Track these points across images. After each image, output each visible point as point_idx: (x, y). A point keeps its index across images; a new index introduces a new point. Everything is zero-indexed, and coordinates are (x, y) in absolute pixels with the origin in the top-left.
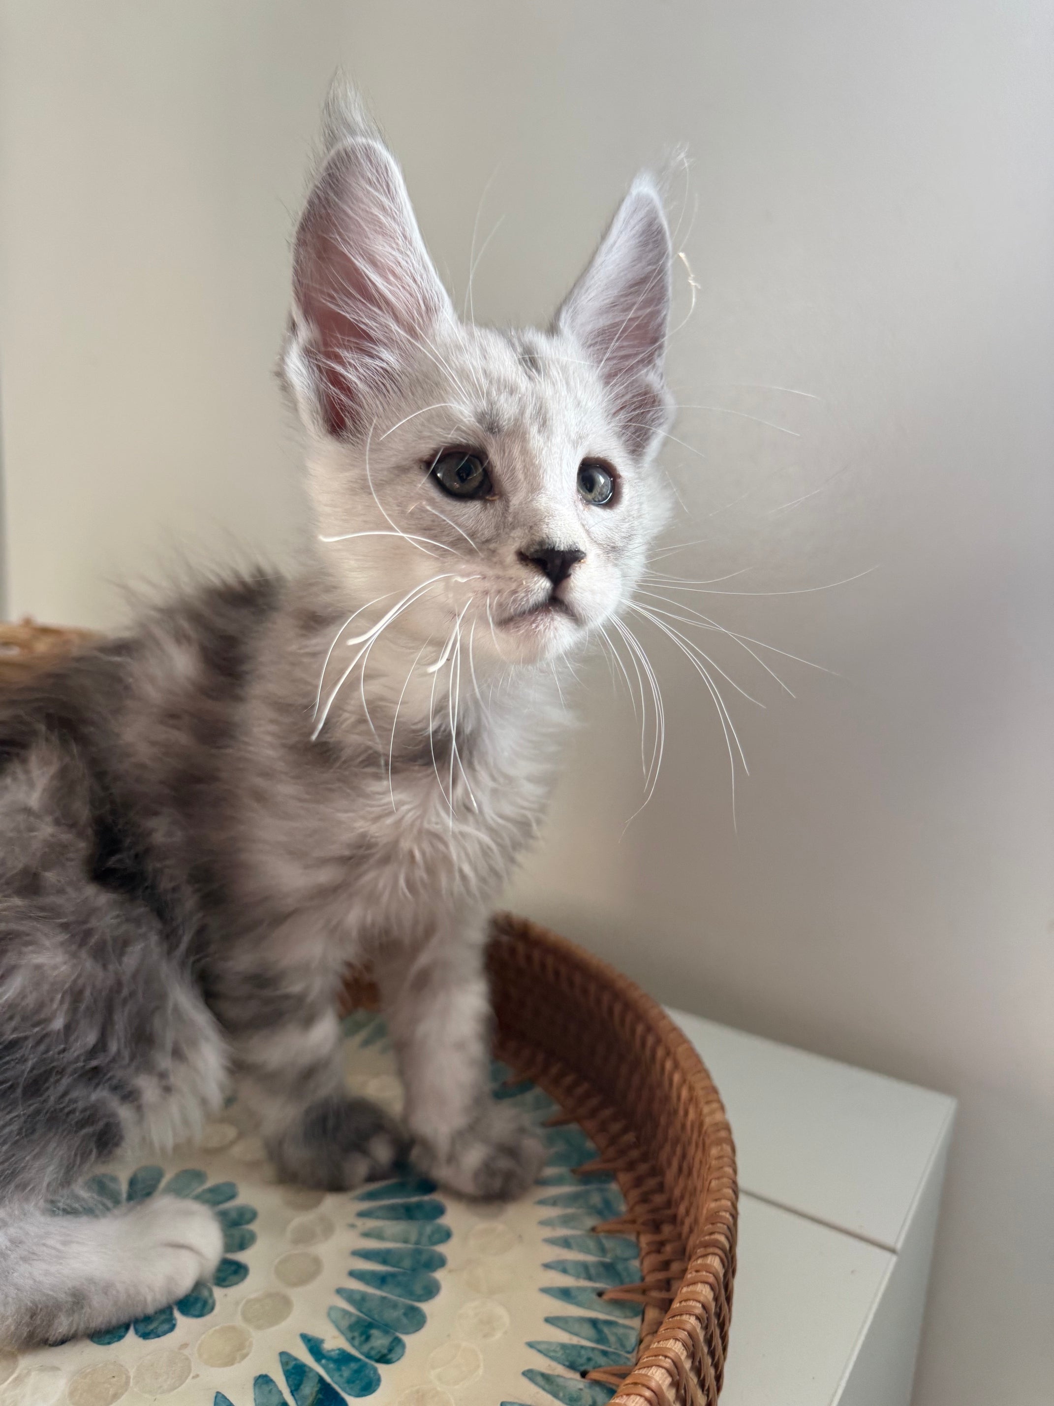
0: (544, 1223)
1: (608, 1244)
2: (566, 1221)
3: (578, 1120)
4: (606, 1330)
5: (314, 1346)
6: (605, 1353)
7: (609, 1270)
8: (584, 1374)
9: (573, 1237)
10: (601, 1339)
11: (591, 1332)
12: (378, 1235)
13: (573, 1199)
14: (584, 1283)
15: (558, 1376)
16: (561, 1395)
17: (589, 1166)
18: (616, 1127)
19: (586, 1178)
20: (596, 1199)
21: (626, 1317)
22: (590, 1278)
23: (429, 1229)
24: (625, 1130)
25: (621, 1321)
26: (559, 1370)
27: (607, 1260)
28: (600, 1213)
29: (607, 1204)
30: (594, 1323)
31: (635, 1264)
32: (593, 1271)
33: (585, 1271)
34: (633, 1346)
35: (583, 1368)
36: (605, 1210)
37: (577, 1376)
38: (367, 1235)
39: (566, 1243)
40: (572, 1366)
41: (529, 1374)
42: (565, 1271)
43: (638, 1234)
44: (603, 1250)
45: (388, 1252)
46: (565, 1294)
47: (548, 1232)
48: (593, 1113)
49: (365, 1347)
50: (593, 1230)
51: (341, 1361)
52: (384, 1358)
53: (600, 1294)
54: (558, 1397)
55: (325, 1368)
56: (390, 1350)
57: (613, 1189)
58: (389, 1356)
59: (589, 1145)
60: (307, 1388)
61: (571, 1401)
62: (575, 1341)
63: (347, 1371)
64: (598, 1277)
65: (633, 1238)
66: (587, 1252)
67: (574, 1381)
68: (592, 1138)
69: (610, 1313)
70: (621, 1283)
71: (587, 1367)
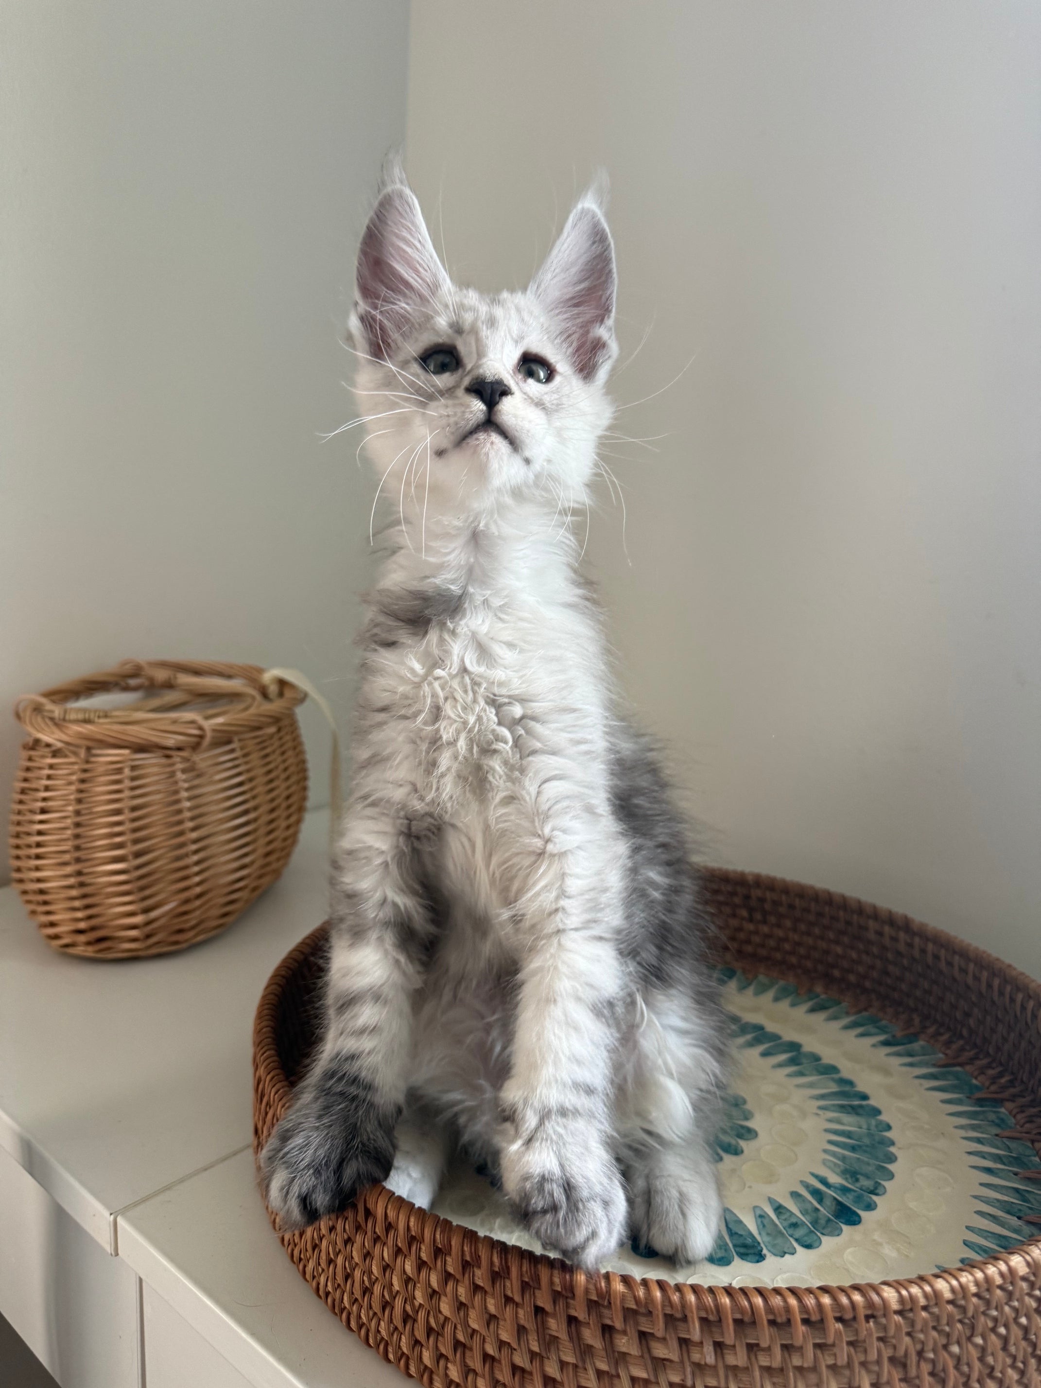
0: (957, 1127)
1: (1013, 1145)
2: (973, 1128)
3: (961, 1065)
4: (1027, 1195)
5: (824, 1181)
6: (1031, 1209)
7: (1018, 1161)
8: (1019, 1218)
9: (984, 1138)
10: (1025, 1200)
11: (1017, 1195)
12: (839, 1122)
13: (974, 1115)
14: (1001, 1166)
15: (1002, 1217)
16: (1006, 1226)
17: (979, 1095)
18: (991, 1072)
19: (980, 1102)
20: (992, 1117)
22: (1004, 1164)
23: (873, 1122)
24: (1001, 1075)
26: (999, 1213)
27: (1014, 1154)
28: (998, 1125)
29: (1002, 1120)
30: (1017, 1190)
32: (1005, 1160)
33: (998, 1158)
35: (1017, 1214)
36: (1000, 1123)
37: (1016, 1218)
38: (830, 1120)
39: (979, 1141)
40: (1009, 1213)
41: (979, 1213)
42: (984, 1158)
43: (1033, 1142)
44: (1009, 1149)
45: (850, 1132)
46: (989, 1171)
47: (963, 1133)
48: (971, 1061)
49: (858, 1185)
50: (997, 1135)
51: (844, 1190)
52: (873, 1192)
53: (1016, 1174)
54: (1004, 1228)
55: (835, 1192)
56: (876, 1188)
57: (1003, 1110)
58: (877, 1191)
59: (974, 1081)
60: (828, 1202)
61: (1015, 1231)
62: (1006, 1198)
63: (851, 1196)
64: (1010, 1164)
65: (1030, 1145)
66: (997, 1148)
67: (1014, 1221)
68: (976, 1078)
69: (1027, 1186)
70: (1029, 1169)
71: (1021, 1215)
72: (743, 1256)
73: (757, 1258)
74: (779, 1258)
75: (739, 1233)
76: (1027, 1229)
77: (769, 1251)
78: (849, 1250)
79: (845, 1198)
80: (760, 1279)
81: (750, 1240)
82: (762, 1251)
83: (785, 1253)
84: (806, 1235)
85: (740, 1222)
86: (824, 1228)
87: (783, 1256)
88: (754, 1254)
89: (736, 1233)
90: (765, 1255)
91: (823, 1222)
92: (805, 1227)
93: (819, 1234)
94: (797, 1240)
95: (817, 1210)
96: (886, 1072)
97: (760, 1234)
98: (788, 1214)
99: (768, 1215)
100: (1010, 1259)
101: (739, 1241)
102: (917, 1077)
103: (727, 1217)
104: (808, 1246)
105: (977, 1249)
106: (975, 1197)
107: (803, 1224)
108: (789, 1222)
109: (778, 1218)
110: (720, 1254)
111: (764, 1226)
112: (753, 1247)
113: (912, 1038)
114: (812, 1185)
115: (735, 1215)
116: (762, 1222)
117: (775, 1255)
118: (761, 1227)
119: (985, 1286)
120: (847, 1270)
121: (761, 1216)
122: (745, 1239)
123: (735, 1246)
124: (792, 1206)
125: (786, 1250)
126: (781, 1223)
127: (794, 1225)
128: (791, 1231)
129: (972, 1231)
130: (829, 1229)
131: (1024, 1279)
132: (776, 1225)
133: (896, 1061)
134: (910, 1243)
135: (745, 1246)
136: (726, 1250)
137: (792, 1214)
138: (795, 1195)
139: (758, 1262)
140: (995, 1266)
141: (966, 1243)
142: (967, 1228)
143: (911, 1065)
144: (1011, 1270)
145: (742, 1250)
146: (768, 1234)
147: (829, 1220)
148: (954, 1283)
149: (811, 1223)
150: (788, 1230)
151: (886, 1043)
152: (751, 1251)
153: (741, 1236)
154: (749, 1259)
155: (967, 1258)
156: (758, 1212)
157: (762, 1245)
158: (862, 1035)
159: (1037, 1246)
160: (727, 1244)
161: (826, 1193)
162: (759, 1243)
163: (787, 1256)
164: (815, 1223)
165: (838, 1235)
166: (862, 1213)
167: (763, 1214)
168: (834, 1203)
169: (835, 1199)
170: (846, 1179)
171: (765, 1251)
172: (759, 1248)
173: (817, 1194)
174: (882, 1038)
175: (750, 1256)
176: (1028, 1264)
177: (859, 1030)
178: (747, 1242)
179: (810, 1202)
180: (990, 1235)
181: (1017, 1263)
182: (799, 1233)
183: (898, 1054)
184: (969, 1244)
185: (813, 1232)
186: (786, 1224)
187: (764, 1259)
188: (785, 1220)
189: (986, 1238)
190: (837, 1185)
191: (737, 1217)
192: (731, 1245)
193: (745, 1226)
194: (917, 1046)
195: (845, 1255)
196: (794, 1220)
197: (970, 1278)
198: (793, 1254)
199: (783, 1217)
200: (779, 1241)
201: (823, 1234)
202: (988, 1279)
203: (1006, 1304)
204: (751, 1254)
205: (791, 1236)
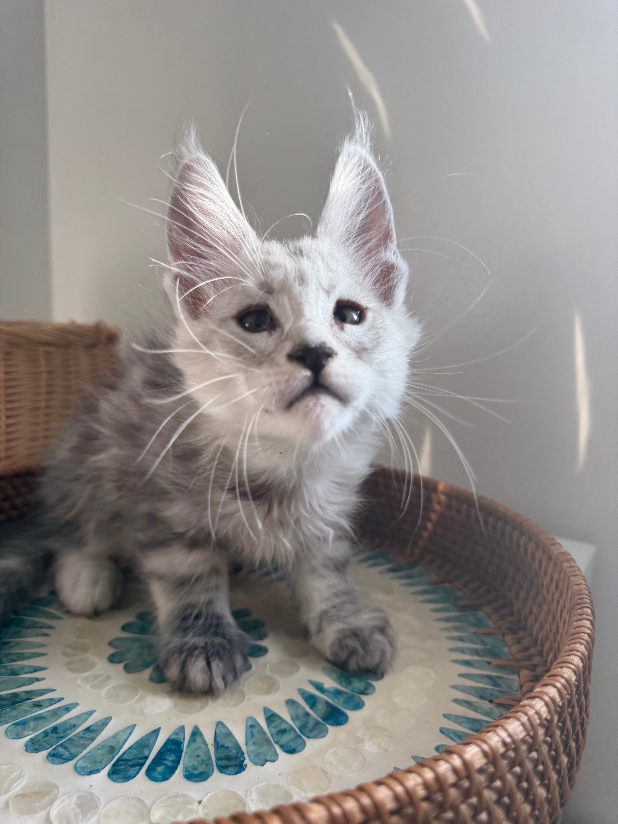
0: (442, 630)
1: (487, 640)
2: (456, 629)
3: (450, 582)
4: (498, 680)
5: (319, 687)
6: (501, 692)
7: (492, 653)
8: (491, 702)
9: (464, 636)
10: (496, 684)
11: (489, 681)
13: (457, 619)
14: (476, 658)
15: (475, 702)
16: (479, 711)
17: (461, 603)
19: (462, 608)
20: (472, 619)
21: (508, 674)
22: (480, 656)
24: (480, 586)
25: (506, 676)
26: (474, 699)
27: (488, 647)
28: (476, 625)
29: (480, 621)
30: (490, 677)
31: (506, 649)
32: (480, 653)
33: (476, 652)
34: (517, 688)
35: (489, 699)
36: (479, 624)
37: (487, 702)
39: (461, 639)
40: (482, 698)
41: (457, 701)
42: (463, 652)
43: (503, 635)
44: (484, 643)
46: (467, 663)
47: (447, 634)
48: (457, 578)
49: (350, 687)
50: (475, 633)
51: (337, 693)
52: (363, 693)
53: (489, 663)
54: (477, 712)
55: (328, 696)
56: (366, 689)
57: (481, 614)
58: (366, 691)
59: (459, 593)
60: (321, 707)
61: (487, 714)
62: (480, 685)
63: (342, 699)
64: (485, 655)
65: (500, 637)
66: (474, 643)
67: (486, 705)
68: (460, 590)
69: (498, 672)
70: (500, 657)
71: (492, 698)
72: (223, 769)
73: (237, 769)
74: (259, 768)
75: (226, 745)
76: (497, 711)
77: (251, 760)
78: (331, 750)
79: (336, 701)
80: (233, 792)
81: (235, 752)
82: (243, 761)
83: (267, 761)
84: (293, 740)
85: (229, 734)
86: (311, 731)
87: (263, 765)
88: (236, 765)
89: (223, 746)
90: (246, 766)
91: (311, 725)
92: (293, 733)
93: (304, 738)
94: (281, 746)
95: (307, 714)
96: (388, 591)
97: (246, 744)
98: (279, 721)
99: (259, 725)
100: (464, 751)
101: (223, 753)
102: (414, 593)
103: (217, 731)
104: (291, 751)
105: (452, 735)
106: (454, 687)
107: (292, 729)
108: (278, 729)
109: (268, 726)
110: (200, 769)
111: (253, 736)
112: (237, 758)
113: (413, 564)
114: (308, 692)
115: (226, 728)
116: (251, 732)
117: (256, 764)
118: (250, 737)
119: (435, 787)
120: (326, 773)
121: (252, 726)
122: (230, 751)
123: (218, 759)
124: (285, 714)
125: (268, 758)
126: (270, 731)
127: (283, 732)
128: (277, 738)
129: (449, 719)
130: (316, 732)
131: (481, 771)
132: (265, 734)
133: (396, 583)
134: (390, 737)
135: (228, 758)
136: (207, 765)
137: (283, 721)
138: (290, 703)
139: (237, 773)
140: (447, 761)
141: (442, 731)
142: (445, 716)
143: (410, 585)
144: (466, 764)
145: (223, 763)
146: (254, 743)
147: (317, 723)
148: (399, 789)
149: (299, 728)
150: (275, 736)
151: (392, 570)
152: (233, 763)
153: (227, 748)
154: (228, 771)
155: (442, 745)
156: (250, 723)
157: (246, 756)
158: (373, 565)
159: (495, 732)
160: (210, 758)
161: (319, 697)
162: (243, 753)
163: (268, 764)
164: (302, 728)
165: (323, 737)
166: (349, 713)
167: (255, 724)
168: (325, 706)
169: (327, 703)
170: (341, 684)
171: (247, 761)
172: (242, 759)
173: (311, 700)
174: (389, 566)
175: (230, 768)
176: (485, 754)
177: (371, 562)
178: (231, 754)
179: (304, 708)
180: (464, 720)
181: (474, 755)
182: (284, 739)
183: (401, 578)
184: (446, 732)
185: (299, 736)
186: (274, 731)
187: (244, 770)
188: (275, 727)
189: (460, 724)
190: (331, 689)
191: (229, 730)
192: (214, 759)
193: (234, 737)
194: (415, 571)
195: (326, 757)
196: (283, 726)
197: (419, 780)
198: (274, 761)
199: (273, 725)
200: (264, 749)
201: (308, 737)
202: (438, 779)
203: (463, 802)
204: (232, 766)
205: (277, 743)
